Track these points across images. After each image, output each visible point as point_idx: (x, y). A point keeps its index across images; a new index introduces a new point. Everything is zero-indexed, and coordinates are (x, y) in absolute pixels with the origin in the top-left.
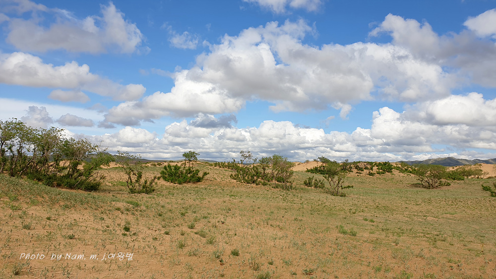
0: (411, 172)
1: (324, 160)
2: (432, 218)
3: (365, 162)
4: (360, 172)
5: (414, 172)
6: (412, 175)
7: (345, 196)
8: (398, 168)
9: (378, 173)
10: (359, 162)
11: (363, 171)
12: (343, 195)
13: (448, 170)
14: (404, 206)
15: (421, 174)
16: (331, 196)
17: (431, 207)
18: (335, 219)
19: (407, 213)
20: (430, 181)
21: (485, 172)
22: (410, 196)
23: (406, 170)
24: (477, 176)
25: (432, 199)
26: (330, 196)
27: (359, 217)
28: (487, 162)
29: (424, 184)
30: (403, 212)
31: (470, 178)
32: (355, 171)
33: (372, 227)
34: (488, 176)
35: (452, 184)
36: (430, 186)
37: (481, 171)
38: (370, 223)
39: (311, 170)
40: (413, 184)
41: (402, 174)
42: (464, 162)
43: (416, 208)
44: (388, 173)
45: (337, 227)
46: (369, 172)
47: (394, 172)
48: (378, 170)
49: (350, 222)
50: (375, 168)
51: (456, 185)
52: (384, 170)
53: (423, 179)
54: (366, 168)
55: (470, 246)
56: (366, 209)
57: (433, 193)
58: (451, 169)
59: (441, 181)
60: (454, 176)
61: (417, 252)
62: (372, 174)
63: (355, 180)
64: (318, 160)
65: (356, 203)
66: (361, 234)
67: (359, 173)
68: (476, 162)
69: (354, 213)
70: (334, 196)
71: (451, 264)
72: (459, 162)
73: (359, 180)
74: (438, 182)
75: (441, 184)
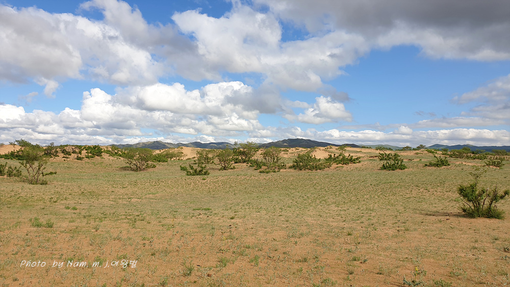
0: (120, 156)
1: (23, 143)
2: (137, 200)
3: (73, 146)
4: (67, 156)
5: (123, 155)
6: (122, 159)
7: (46, 184)
8: (108, 152)
9: (87, 157)
10: (67, 146)
11: (70, 155)
12: (44, 183)
13: (154, 153)
14: (110, 190)
15: (129, 157)
16: (29, 185)
17: (136, 189)
18: (31, 211)
19: (113, 197)
20: (138, 164)
21: (184, 155)
22: (118, 179)
23: (116, 153)
24: (178, 158)
25: (138, 181)
26: (27, 185)
27: (60, 206)
28: (186, 145)
29: (132, 167)
30: (109, 196)
31: (172, 159)
32: (61, 155)
33: (73, 215)
34: (187, 157)
35: (157, 166)
36: (137, 169)
37: (182, 153)
38: (73, 211)
39: (6, 155)
40: (122, 168)
41: (111, 158)
42: (169, 146)
43: (122, 191)
44: (97, 157)
45: (31, 220)
46: (77, 157)
47: (103, 156)
48: (87, 154)
49: (48, 212)
50: (84, 152)
51: (161, 167)
52: (93, 154)
53: (131, 162)
54: (74, 152)
55: (164, 222)
56: (70, 196)
57: (141, 174)
58: (158, 152)
59: (148, 164)
60: (160, 159)
61: (115, 235)
62: (80, 158)
63: (60, 165)
64: (16, 143)
65: (59, 190)
66: (59, 224)
67: (66, 158)
68: (180, 145)
69: (55, 202)
70: (33, 184)
71: (144, 242)
72: (165, 145)
73: (66, 165)
74: (145, 165)
75: (148, 167)
